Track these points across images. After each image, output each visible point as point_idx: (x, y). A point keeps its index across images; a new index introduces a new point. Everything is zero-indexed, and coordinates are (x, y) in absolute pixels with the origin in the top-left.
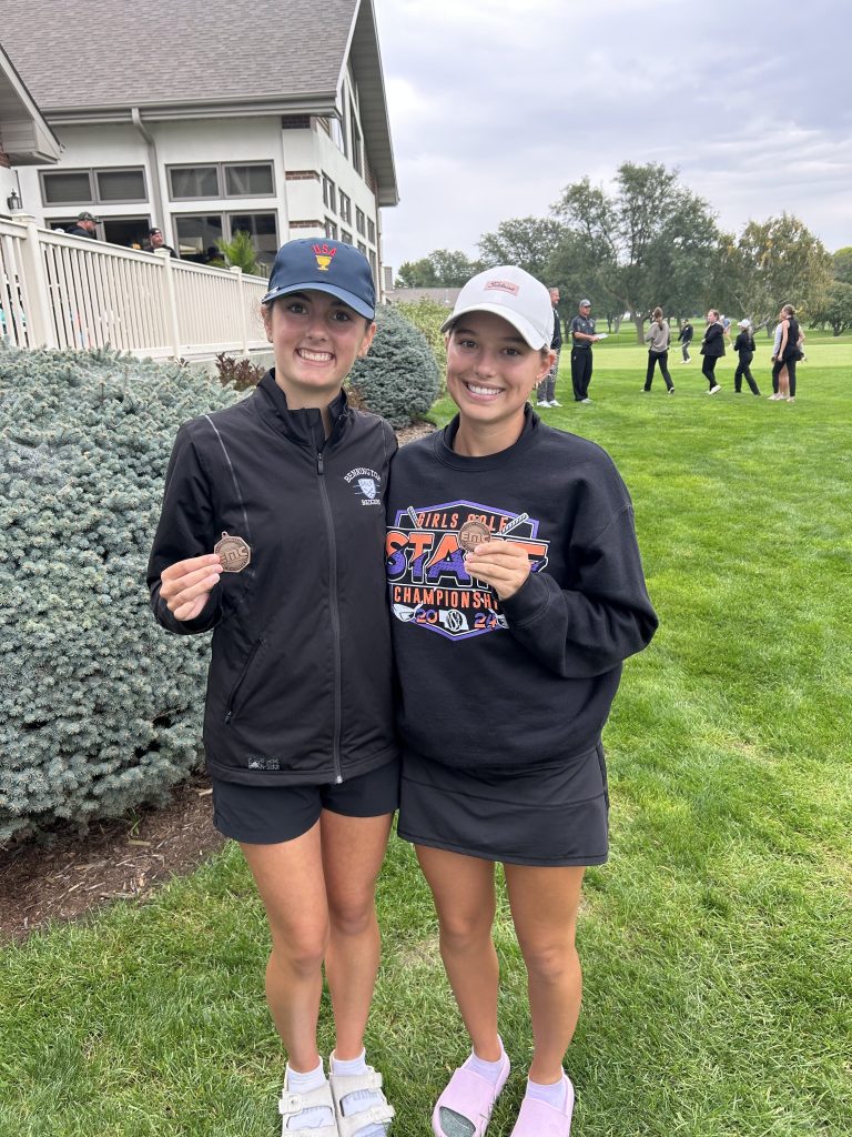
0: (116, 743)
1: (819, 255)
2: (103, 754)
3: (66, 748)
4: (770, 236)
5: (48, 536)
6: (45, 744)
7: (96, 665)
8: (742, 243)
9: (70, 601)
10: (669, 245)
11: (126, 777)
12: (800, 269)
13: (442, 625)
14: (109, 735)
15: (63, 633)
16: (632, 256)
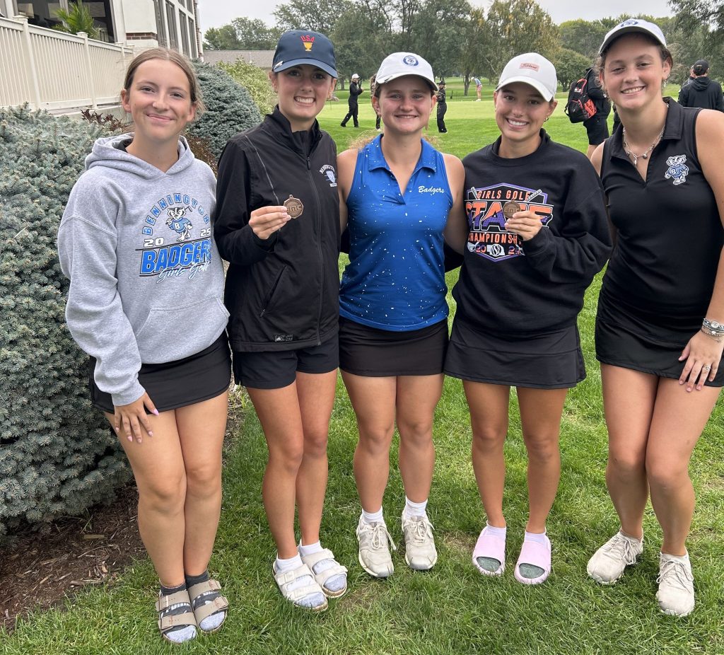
0: (79, 451)
1: (548, 27)
2: (68, 462)
3: (38, 458)
4: (511, 11)
5: (13, 275)
6: (20, 456)
7: (62, 384)
8: (490, 16)
9: (37, 330)
10: (433, 17)
11: (90, 479)
12: (535, 38)
13: (488, 253)
14: (73, 444)
15: (33, 358)
16: (403, 26)
